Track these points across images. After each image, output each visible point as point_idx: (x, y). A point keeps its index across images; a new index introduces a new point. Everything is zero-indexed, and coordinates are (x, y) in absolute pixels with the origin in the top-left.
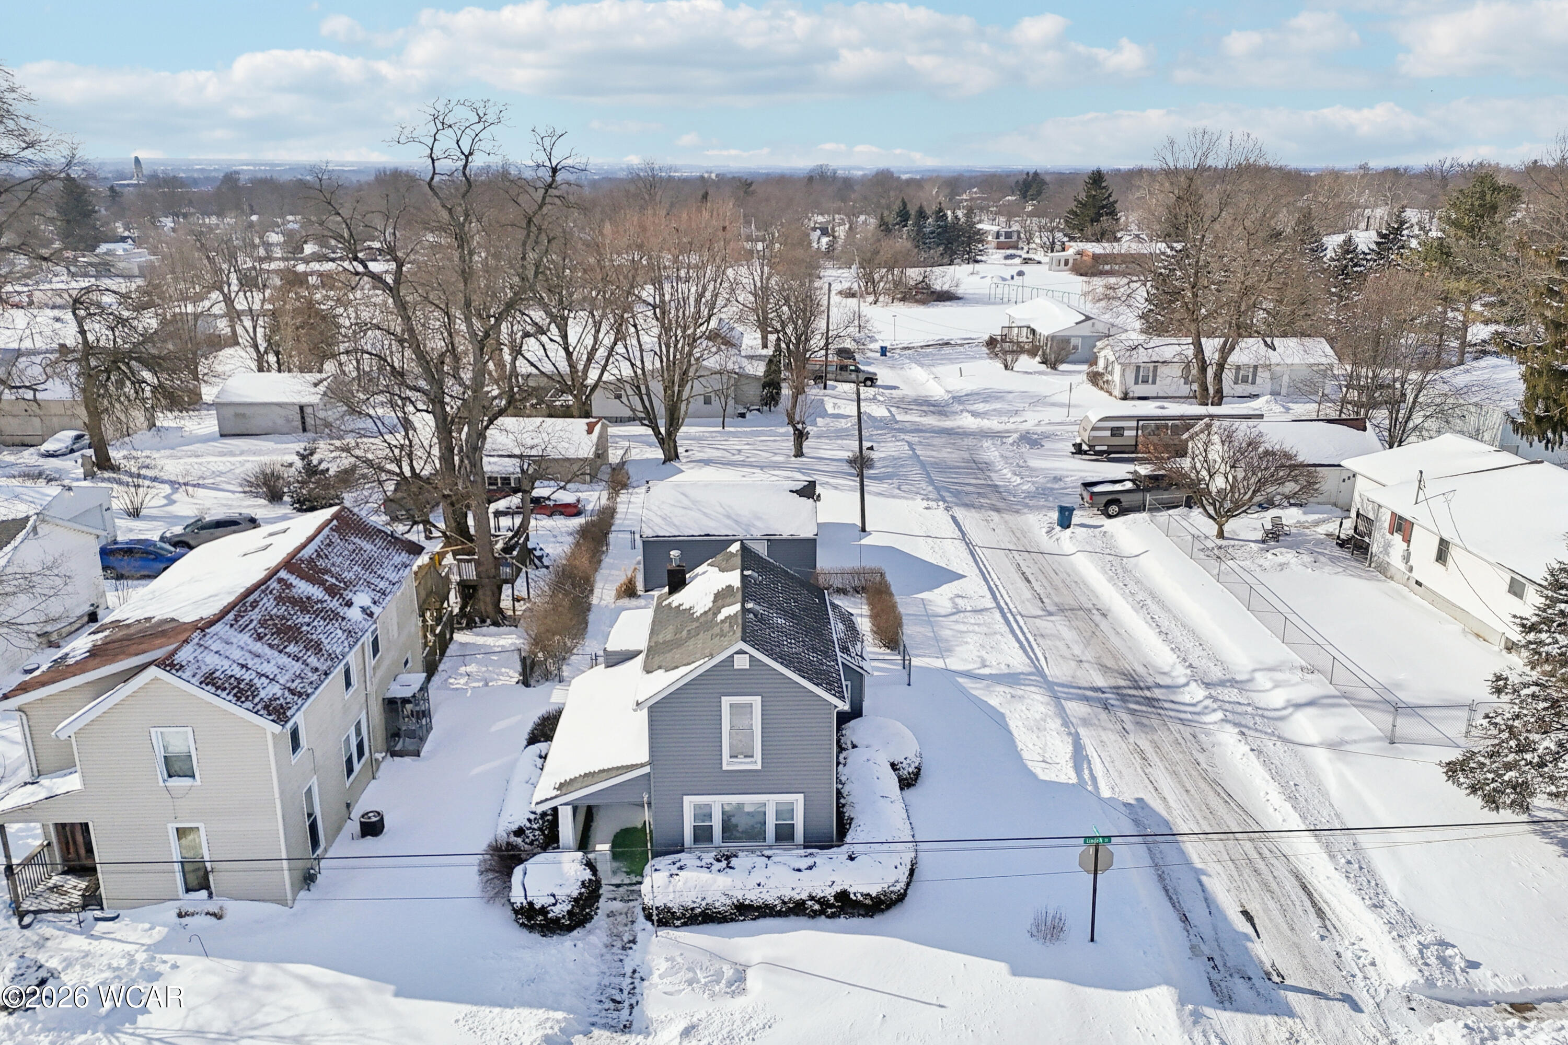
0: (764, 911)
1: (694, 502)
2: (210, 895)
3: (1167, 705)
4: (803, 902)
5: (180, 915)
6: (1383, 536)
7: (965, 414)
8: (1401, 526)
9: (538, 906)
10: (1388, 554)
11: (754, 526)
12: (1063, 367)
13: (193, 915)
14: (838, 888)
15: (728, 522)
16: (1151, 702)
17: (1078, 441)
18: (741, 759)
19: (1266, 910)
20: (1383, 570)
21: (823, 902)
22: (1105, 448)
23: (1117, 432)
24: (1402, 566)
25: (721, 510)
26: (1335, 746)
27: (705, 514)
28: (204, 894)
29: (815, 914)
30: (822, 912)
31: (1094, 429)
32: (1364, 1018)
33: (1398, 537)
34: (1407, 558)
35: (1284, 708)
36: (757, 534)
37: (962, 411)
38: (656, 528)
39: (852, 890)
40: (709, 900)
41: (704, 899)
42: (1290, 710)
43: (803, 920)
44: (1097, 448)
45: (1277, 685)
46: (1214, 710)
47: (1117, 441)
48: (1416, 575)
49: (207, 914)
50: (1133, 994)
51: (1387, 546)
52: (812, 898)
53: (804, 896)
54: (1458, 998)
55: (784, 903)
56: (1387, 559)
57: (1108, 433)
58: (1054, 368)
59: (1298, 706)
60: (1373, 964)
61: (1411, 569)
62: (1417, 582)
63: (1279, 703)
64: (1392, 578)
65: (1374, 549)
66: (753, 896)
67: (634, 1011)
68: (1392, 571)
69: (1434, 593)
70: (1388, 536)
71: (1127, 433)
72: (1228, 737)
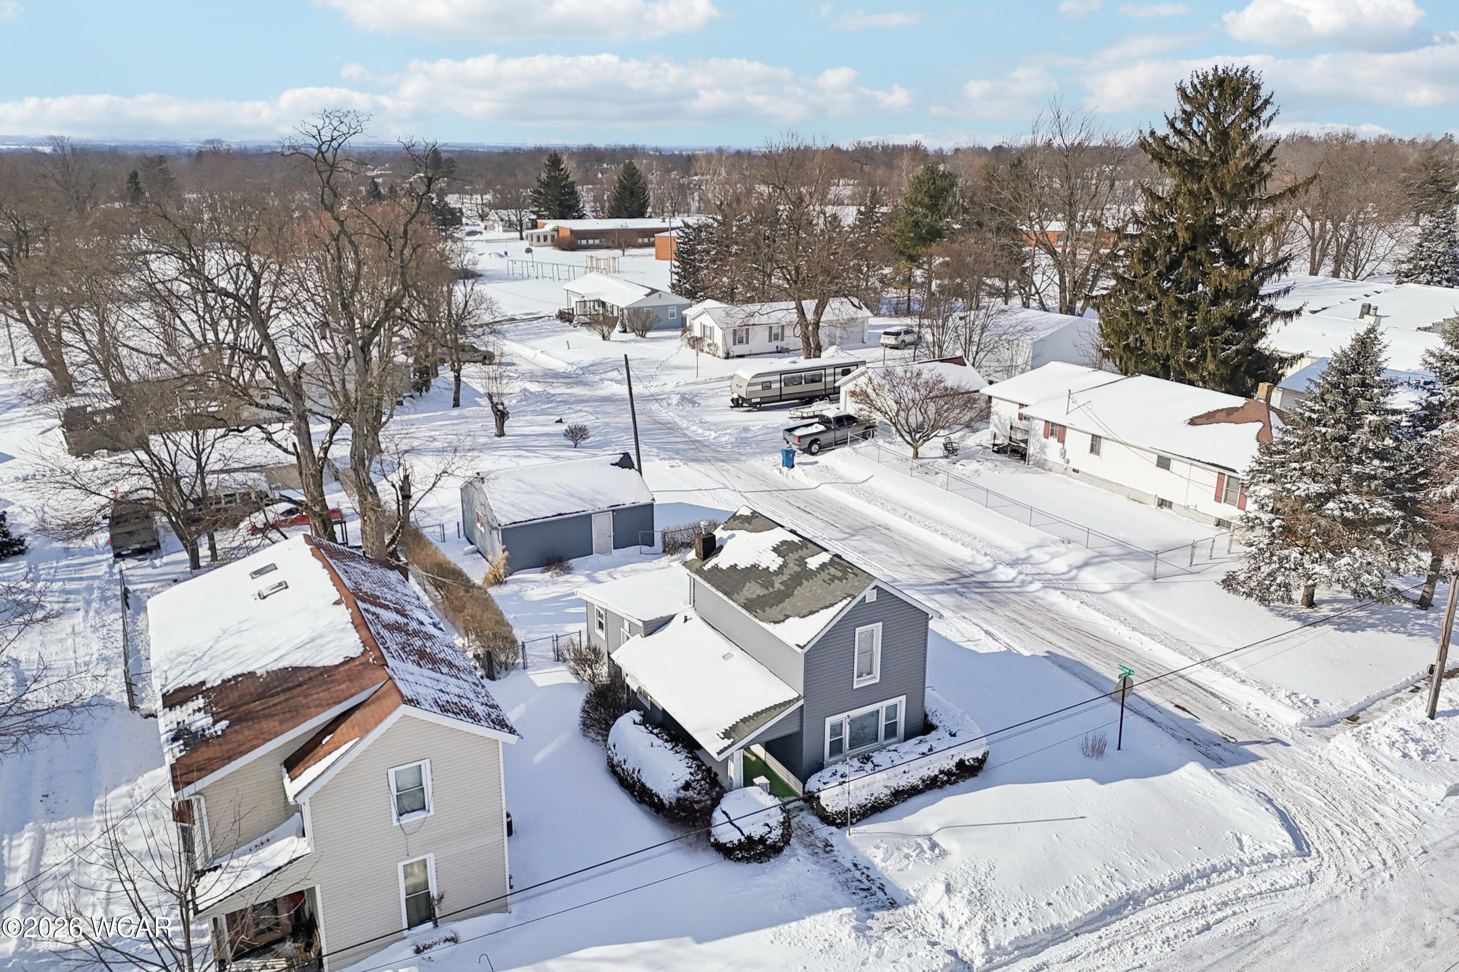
0: (913, 792)
1: (533, 486)
2: (436, 925)
3: (996, 585)
4: (936, 776)
5: (418, 951)
6: (1039, 441)
7: (607, 383)
8: (1056, 430)
9: (757, 838)
10: (1045, 453)
11: (597, 500)
12: (649, 335)
13: (430, 946)
14: (956, 759)
15: (573, 500)
16: (983, 584)
17: (735, 396)
18: (865, 677)
19: (1187, 701)
20: (1042, 465)
21: (949, 773)
22: (758, 400)
23: (767, 386)
24: (1061, 461)
25: (560, 490)
26: (1124, 588)
27: (548, 496)
28: (430, 925)
29: (944, 783)
30: (948, 782)
31: (750, 385)
32: (1293, 747)
33: (1053, 441)
34: (1063, 454)
35: (1069, 571)
36: (604, 506)
37: (602, 380)
38: (511, 516)
39: (966, 758)
40: (876, 795)
41: (872, 795)
42: (1074, 572)
43: (936, 792)
44: (754, 401)
45: (1053, 556)
46: (1031, 582)
47: (767, 393)
48: (1072, 465)
49: (447, 940)
50: (1175, 773)
51: (1043, 448)
52: (941, 772)
53: (937, 772)
54: (1324, 723)
55: (924, 781)
56: (1044, 457)
57: (760, 387)
58: (643, 336)
59: (1080, 567)
60: (1269, 716)
61: (1068, 462)
62: (1074, 470)
63: (1064, 569)
64: (1050, 470)
65: (1031, 451)
66: (903, 782)
67: (886, 890)
68: (1050, 465)
69: (1091, 475)
70: (1044, 440)
71: (774, 386)
72: (1055, 597)
